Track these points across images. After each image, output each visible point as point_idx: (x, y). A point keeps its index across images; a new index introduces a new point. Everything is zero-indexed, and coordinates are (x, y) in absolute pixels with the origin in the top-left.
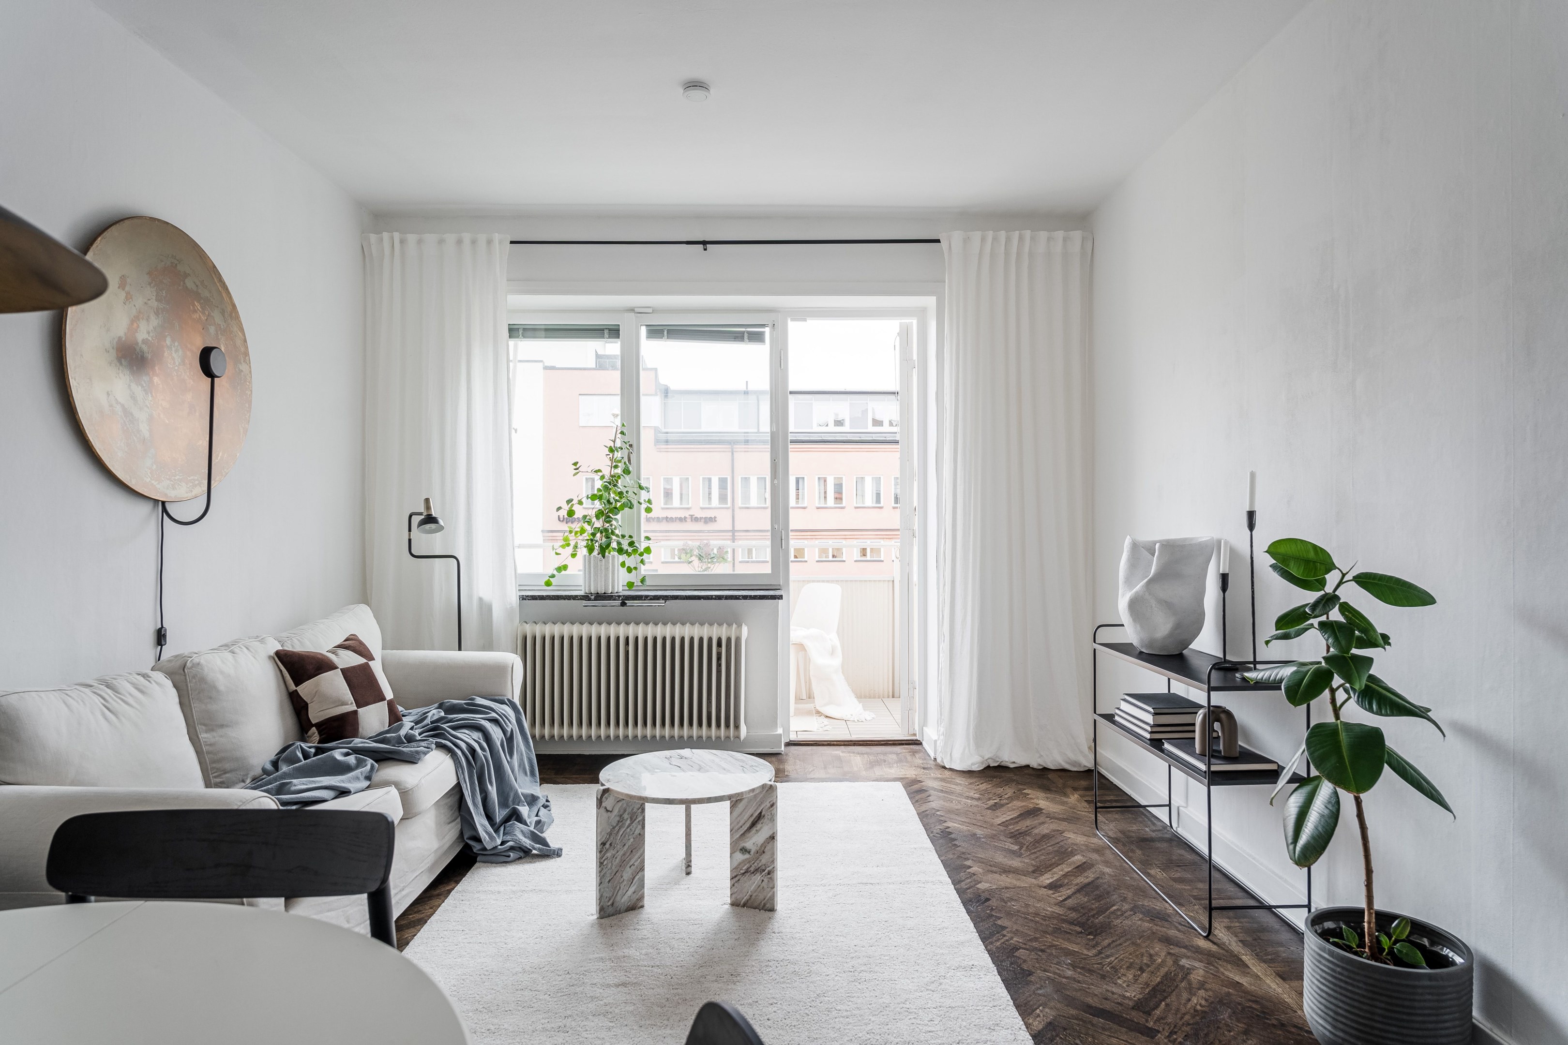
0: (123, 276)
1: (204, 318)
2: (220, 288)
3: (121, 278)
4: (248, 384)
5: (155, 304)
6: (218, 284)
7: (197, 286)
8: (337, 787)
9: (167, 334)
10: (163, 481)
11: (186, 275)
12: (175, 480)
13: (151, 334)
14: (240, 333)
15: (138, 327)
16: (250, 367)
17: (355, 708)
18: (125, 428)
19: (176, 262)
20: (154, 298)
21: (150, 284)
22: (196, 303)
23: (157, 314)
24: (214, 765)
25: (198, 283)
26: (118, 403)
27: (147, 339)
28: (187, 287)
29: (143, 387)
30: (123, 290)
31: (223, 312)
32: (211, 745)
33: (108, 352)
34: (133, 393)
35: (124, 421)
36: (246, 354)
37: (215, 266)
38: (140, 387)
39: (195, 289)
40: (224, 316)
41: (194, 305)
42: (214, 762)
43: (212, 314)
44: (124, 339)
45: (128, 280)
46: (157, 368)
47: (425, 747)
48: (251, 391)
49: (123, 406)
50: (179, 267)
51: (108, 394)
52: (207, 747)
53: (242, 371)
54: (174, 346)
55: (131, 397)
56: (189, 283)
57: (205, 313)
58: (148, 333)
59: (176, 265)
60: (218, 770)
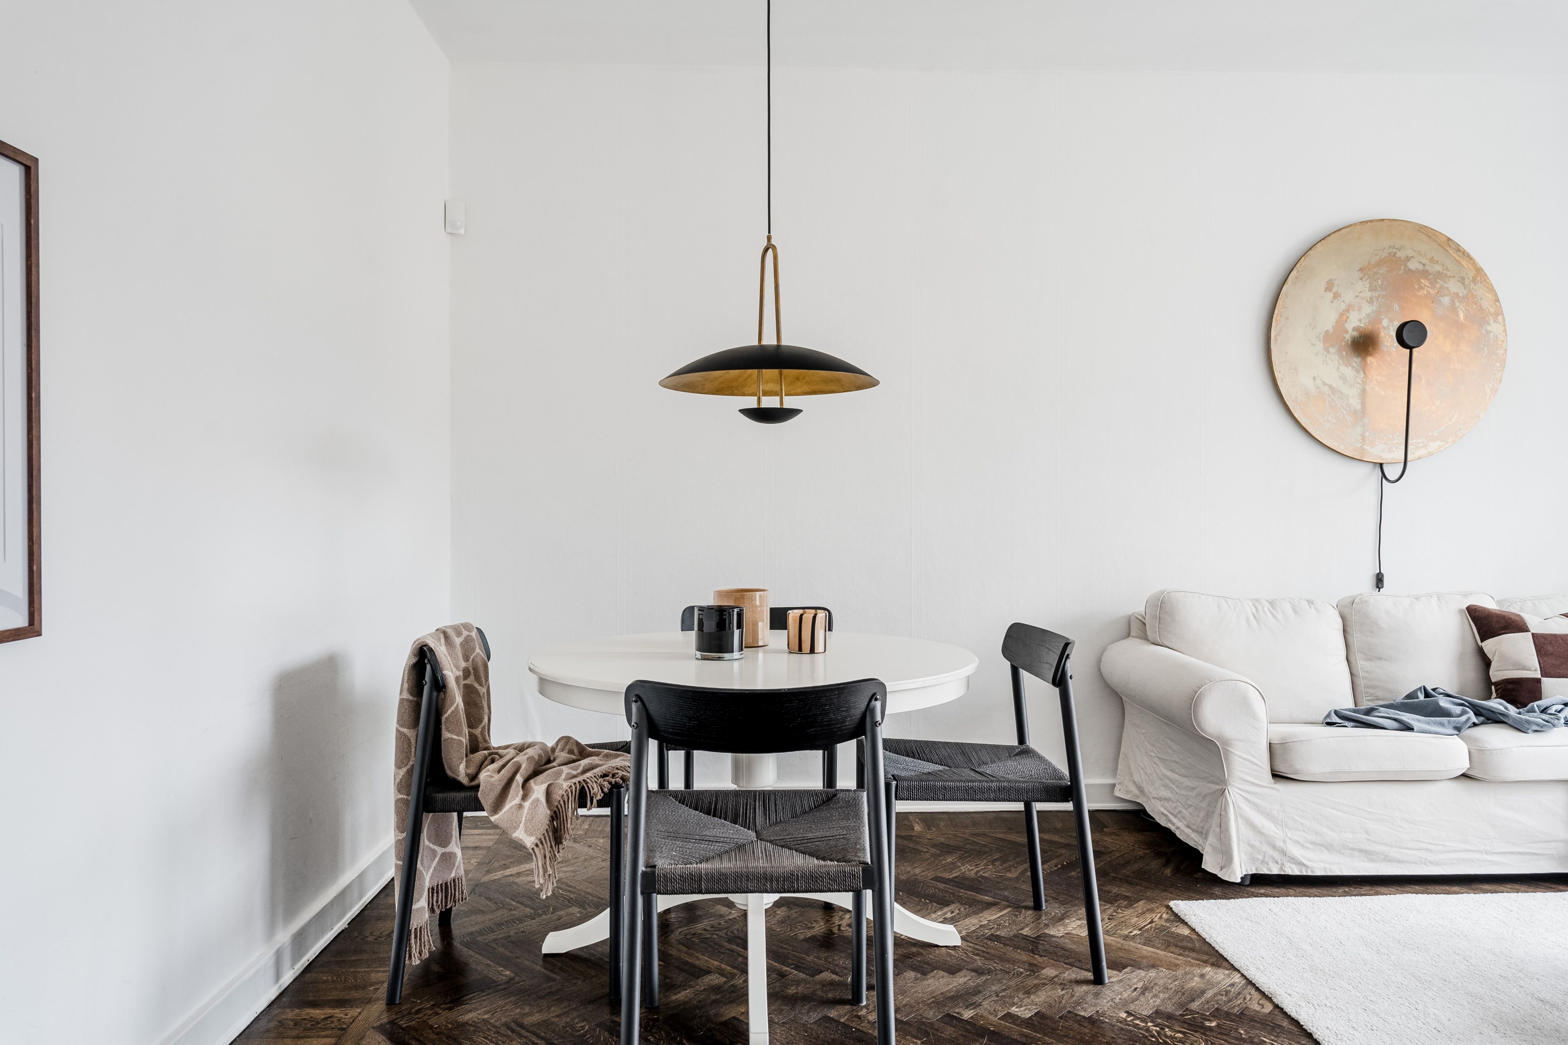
0: (1330, 280)
1: (1433, 292)
2: (1457, 258)
3: (1327, 282)
4: (1500, 343)
5: (1368, 294)
6: (1455, 255)
7: (1424, 265)
8: (1407, 722)
9: (1383, 317)
10: (1377, 445)
11: (1408, 259)
12: (1392, 444)
13: (1363, 321)
14: (1488, 295)
15: (1348, 317)
16: (1504, 326)
17: (1540, 676)
18: (1333, 404)
19: (1394, 250)
20: (1367, 289)
21: (1361, 279)
22: (1422, 281)
23: (1370, 301)
24: (1368, 690)
25: (1425, 261)
26: (1324, 384)
27: (1358, 326)
28: (1410, 270)
29: (1353, 367)
30: (1330, 291)
31: (1462, 281)
32: (1367, 672)
33: (1315, 345)
34: (1342, 374)
35: (1332, 399)
36: (1499, 312)
37: (1449, 239)
38: (1350, 368)
39: (1421, 267)
40: (1463, 284)
41: (1419, 283)
42: (1368, 687)
43: (1445, 285)
44: (1331, 332)
45: (1336, 283)
46: (1370, 349)
47: (1544, 720)
48: (1506, 350)
49: (1330, 386)
50: (1398, 255)
51: (1314, 378)
52: (1364, 673)
53: (1491, 332)
54: (1392, 326)
55: (1340, 378)
56: (1413, 265)
57: (1435, 287)
58: (1360, 320)
59: (1395, 253)
60: (1371, 695)
